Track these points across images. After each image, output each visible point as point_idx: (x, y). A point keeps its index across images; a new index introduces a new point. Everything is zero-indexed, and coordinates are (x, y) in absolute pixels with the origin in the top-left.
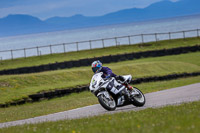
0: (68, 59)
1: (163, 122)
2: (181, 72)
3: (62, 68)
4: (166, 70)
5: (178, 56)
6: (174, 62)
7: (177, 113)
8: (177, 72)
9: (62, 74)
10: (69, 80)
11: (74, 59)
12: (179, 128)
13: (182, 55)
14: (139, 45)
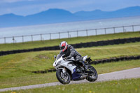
3: (85, 47)
9: (85, 51)
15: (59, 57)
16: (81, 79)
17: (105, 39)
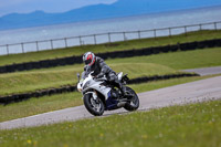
0: (27, 60)
1: (128, 131)
2: (152, 74)
3: (20, 70)
4: (135, 72)
5: (148, 57)
6: (145, 64)
7: (145, 120)
8: (147, 74)
9: (20, 77)
10: (28, 83)
11: (34, 60)
12: (145, 136)
13: (153, 56)
14: (106, 45)
15: (86, 75)
16: (118, 108)
17: (52, 57)
